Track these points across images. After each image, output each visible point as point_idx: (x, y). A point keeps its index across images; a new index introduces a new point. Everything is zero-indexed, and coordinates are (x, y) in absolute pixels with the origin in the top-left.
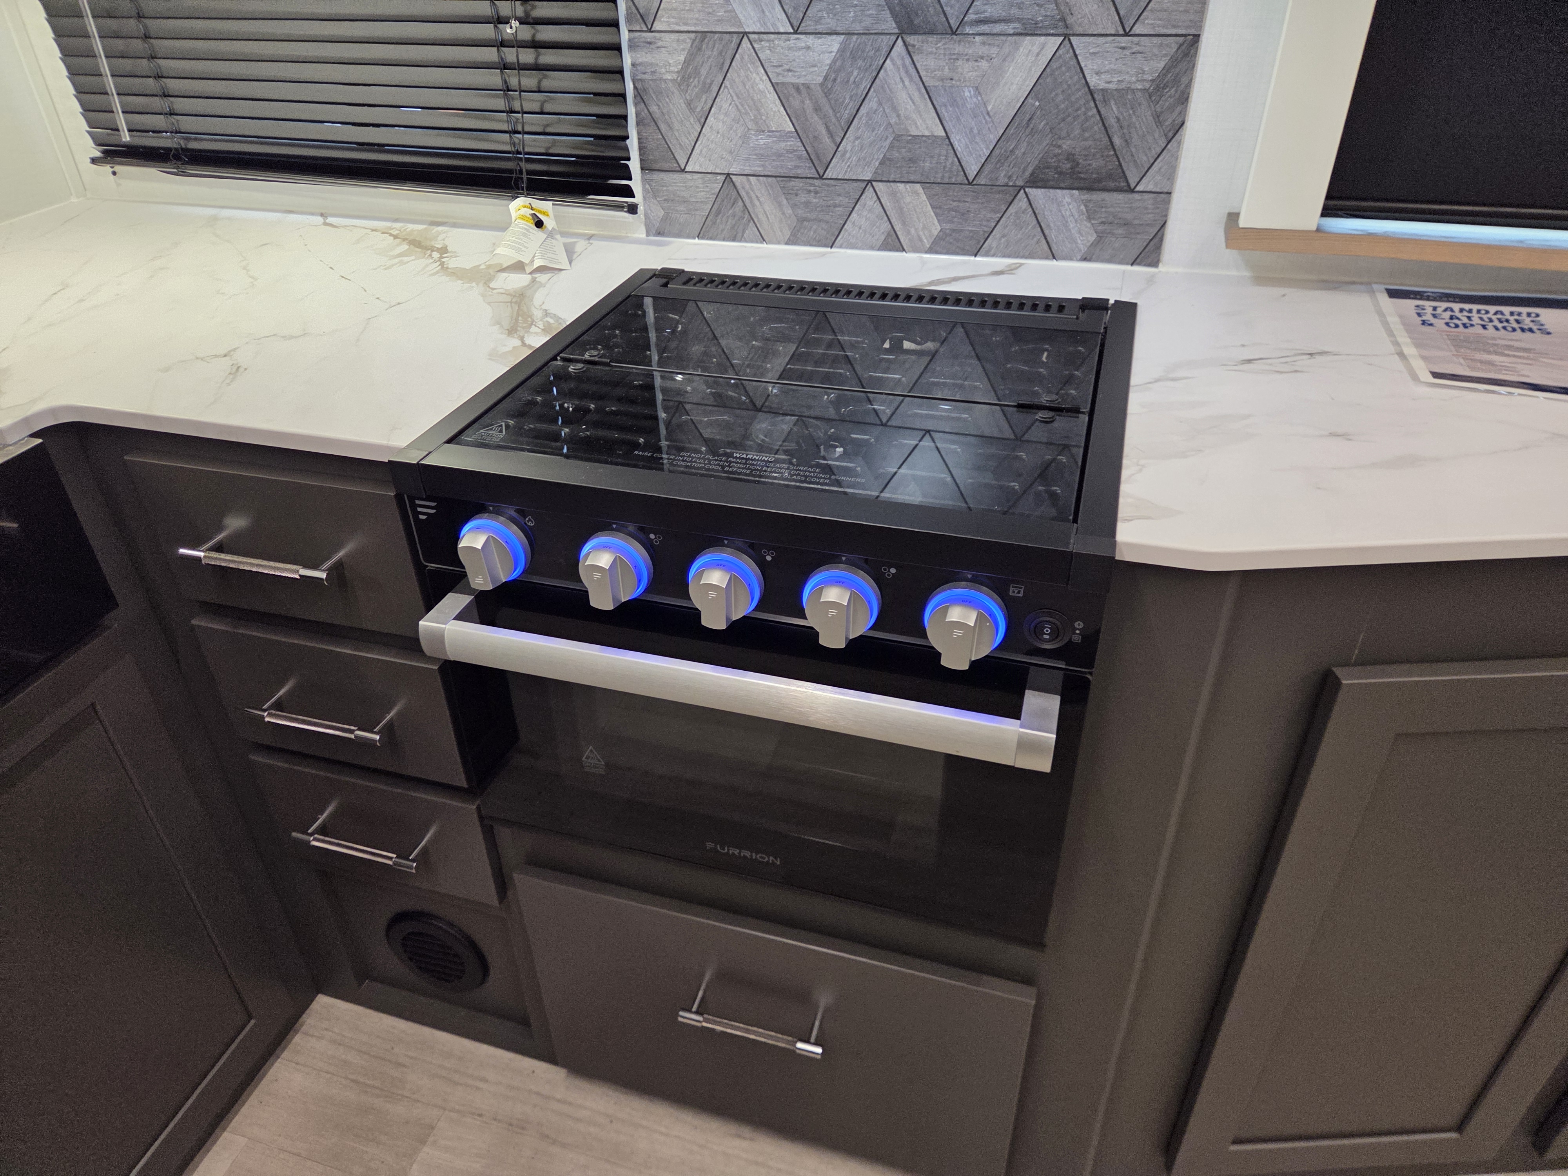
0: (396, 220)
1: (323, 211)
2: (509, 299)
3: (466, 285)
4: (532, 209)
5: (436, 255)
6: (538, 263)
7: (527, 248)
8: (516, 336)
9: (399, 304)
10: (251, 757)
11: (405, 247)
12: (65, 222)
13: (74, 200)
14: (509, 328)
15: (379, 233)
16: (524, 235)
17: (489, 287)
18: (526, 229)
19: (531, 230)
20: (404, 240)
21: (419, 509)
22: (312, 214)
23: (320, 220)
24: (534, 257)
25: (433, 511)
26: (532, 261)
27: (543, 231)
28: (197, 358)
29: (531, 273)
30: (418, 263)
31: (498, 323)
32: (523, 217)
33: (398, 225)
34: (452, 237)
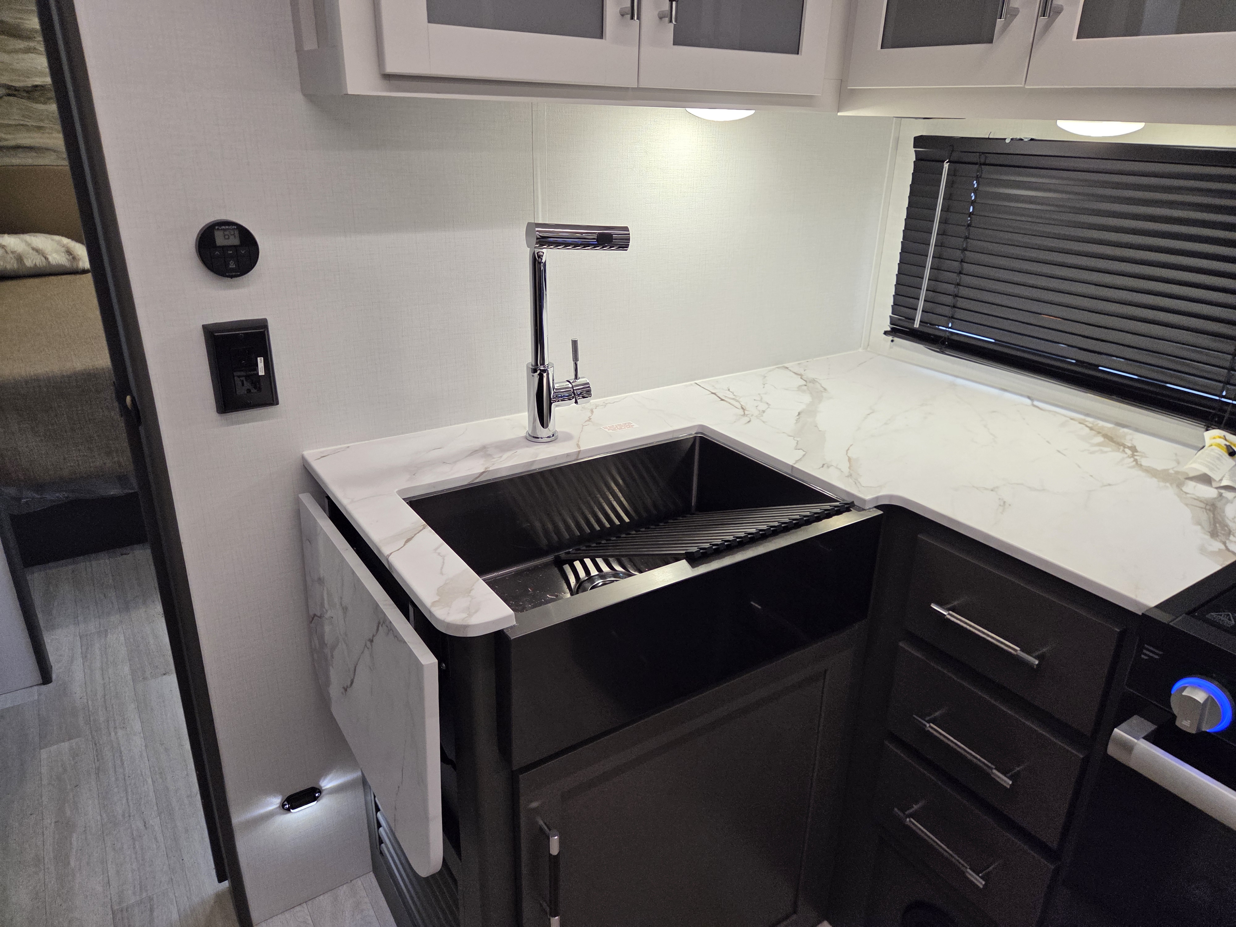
0: (1088, 415)
1: (1030, 395)
2: (1203, 505)
3: (1162, 484)
4: (1226, 440)
5: (1129, 452)
6: (1225, 483)
7: (1219, 469)
8: (1218, 540)
9: (1110, 485)
10: (886, 742)
11: (1100, 439)
12: (859, 365)
13: (860, 350)
14: (1210, 530)
15: (1076, 423)
16: (1218, 459)
17: (1182, 490)
18: (1220, 455)
19: (1224, 456)
20: (1099, 433)
21: (1145, 651)
22: (1022, 395)
23: (1028, 401)
24: (1223, 477)
25: (1157, 657)
26: (1221, 480)
27: (1233, 459)
28: (974, 487)
29: (1217, 488)
30: (1114, 455)
31: (1199, 524)
32: (1219, 445)
33: (1090, 419)
34: (1140, 440)
